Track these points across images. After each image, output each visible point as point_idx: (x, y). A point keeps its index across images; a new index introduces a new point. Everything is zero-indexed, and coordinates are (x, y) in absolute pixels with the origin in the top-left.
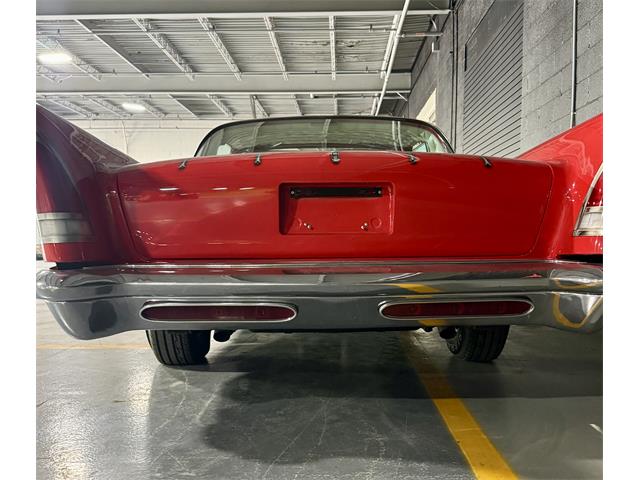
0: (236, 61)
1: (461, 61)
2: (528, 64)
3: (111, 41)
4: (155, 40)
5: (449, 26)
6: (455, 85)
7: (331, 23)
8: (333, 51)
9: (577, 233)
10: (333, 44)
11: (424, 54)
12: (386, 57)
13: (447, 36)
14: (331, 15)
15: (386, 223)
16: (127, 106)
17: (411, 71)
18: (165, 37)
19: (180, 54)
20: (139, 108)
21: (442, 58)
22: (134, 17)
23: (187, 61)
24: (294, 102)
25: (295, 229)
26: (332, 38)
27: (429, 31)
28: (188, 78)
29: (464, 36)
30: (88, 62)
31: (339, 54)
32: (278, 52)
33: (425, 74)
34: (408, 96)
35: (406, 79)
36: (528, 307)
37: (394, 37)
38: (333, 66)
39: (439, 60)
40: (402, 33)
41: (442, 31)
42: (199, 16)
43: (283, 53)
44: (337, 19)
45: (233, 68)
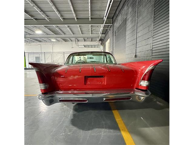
0: (72, 32)
1: (114, 34)
2: (127, 37)
3: (49, 29)
4: (57, 29)
5: (112, 27)
6: (113, 38)
7: (90, 26)
8: (90, 31)
9: (140, 85)
10: (90, 29)
11: (107, 31)
12: (100, 32)
13: (112, 29)
14: (90, 25)
15: (105, 82)
16: (52, 40)
17: (105, 34)
18: (59, 28)
19: (62, 31)
20: (54, 40)
21: (111, 33)
22: (53, 25)
23: (63, 32)
24: (83, 39)
25: (87, 84)
26: (90, 28)
27: (108, 28)
28: (63, 36)
29: (115, 29)
30: (45, 33)
31: (91, 31)
32: (80, 31)
33: (108, 35)
34: (104, 38)
35: (104, 35)
36: (131, 98)
37: (102, 28)
38: (90, 33)
39: (110, 33)
40: (103, 28)
41: (111, 28)
42: (66, 25)
43: (81, 31)
44: (91, 25)
45: (72, 34)
